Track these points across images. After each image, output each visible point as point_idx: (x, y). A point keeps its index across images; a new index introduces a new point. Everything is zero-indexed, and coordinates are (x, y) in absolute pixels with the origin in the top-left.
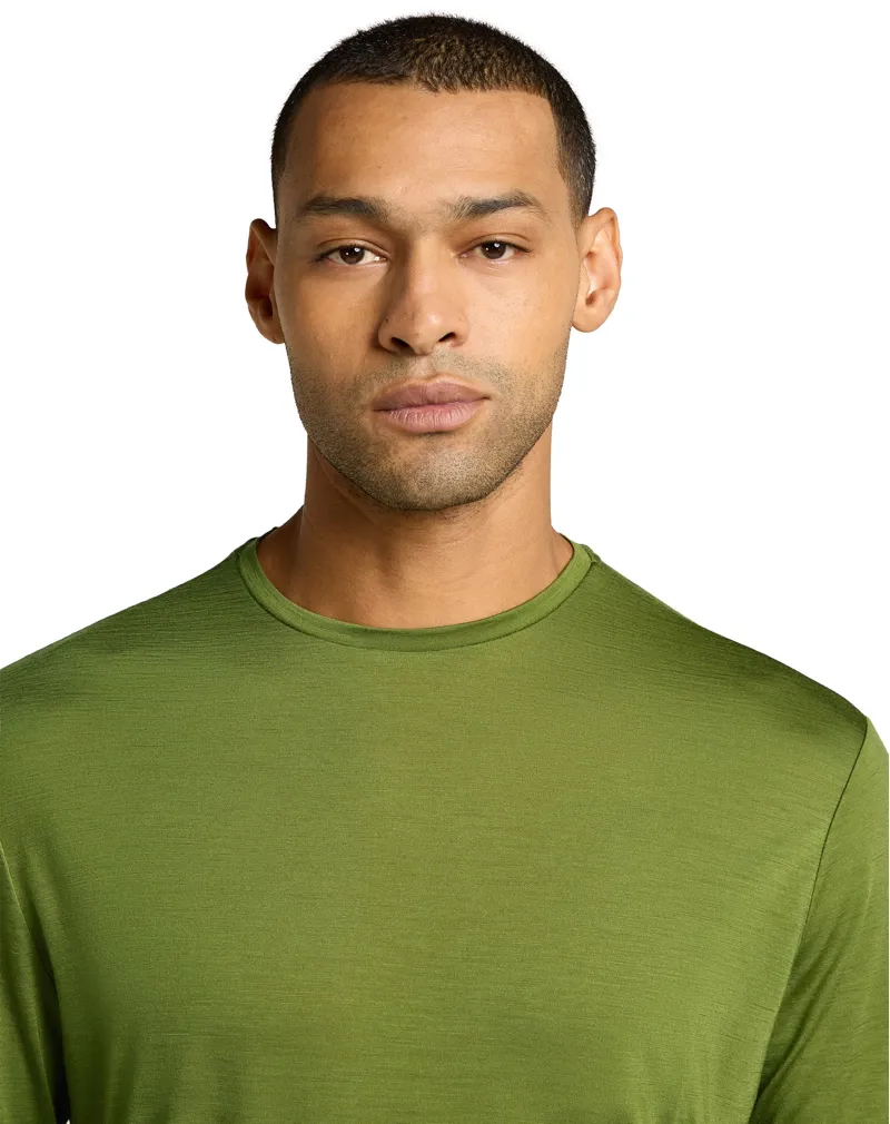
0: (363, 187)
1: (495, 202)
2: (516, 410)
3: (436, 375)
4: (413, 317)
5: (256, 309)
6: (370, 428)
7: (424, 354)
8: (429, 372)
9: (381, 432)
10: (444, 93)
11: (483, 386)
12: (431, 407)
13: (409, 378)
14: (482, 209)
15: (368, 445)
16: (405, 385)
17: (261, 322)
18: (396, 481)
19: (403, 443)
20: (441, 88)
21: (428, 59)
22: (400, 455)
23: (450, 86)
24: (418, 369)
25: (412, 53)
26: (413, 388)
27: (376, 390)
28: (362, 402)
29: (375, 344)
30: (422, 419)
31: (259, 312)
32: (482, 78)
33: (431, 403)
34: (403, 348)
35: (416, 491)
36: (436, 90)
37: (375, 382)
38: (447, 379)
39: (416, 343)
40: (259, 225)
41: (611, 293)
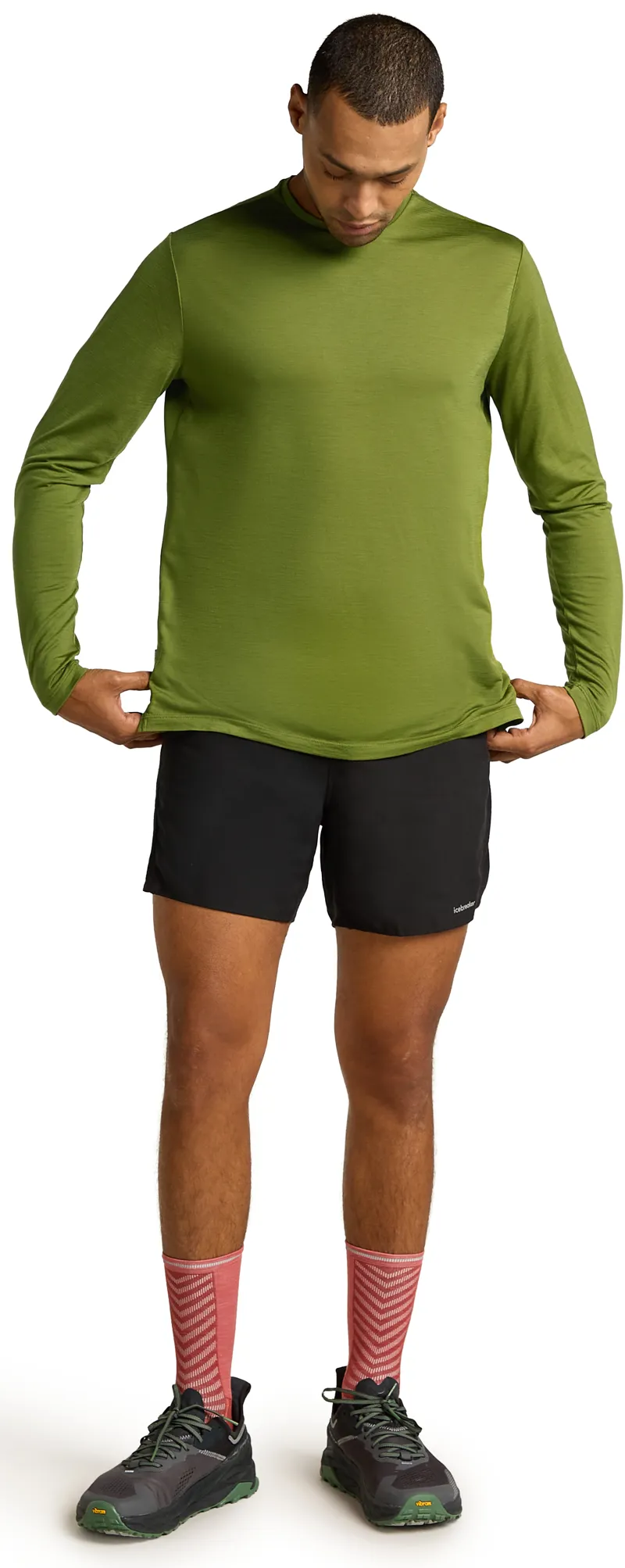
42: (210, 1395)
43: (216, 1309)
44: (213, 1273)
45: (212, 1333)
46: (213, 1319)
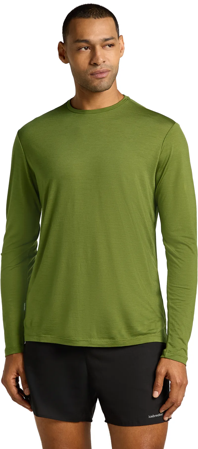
0: (86, 38)
1: (109, 39)
2: (114, 73)
3: (102, 68)
4: (98, 59)
5: (61, 58)
6: (90, 78)
7: (100, 65)
8: (100, 68)
9: (92, 78)
10: (97, 19)
11: (109, 69)
12: (101, 74)
13: (97, 69)
14: (106, 40)
15: (89, 81)
16: (96, 71)
17: (63, 60)
18: (95, 87)
19: (96, 80)
20: (96, 18)
21: (93, 13)
22: (96, 82)
23: (98, 18)
24: (99, 68)
25: (90, 12)
26: (98, 71)
27: (91, 71)
28: (88, 74)
29: (90, 64)
30: (100, 76)
31: (62, 58)
32: (103, 16)
33: (101, 73)
34: (96, 65)
35: (99, 88)
36: (96, 19)
37: (90, 70)
38: (104, 69)
39: (98, 64)
40: (61, 42)
41: (123, 50)
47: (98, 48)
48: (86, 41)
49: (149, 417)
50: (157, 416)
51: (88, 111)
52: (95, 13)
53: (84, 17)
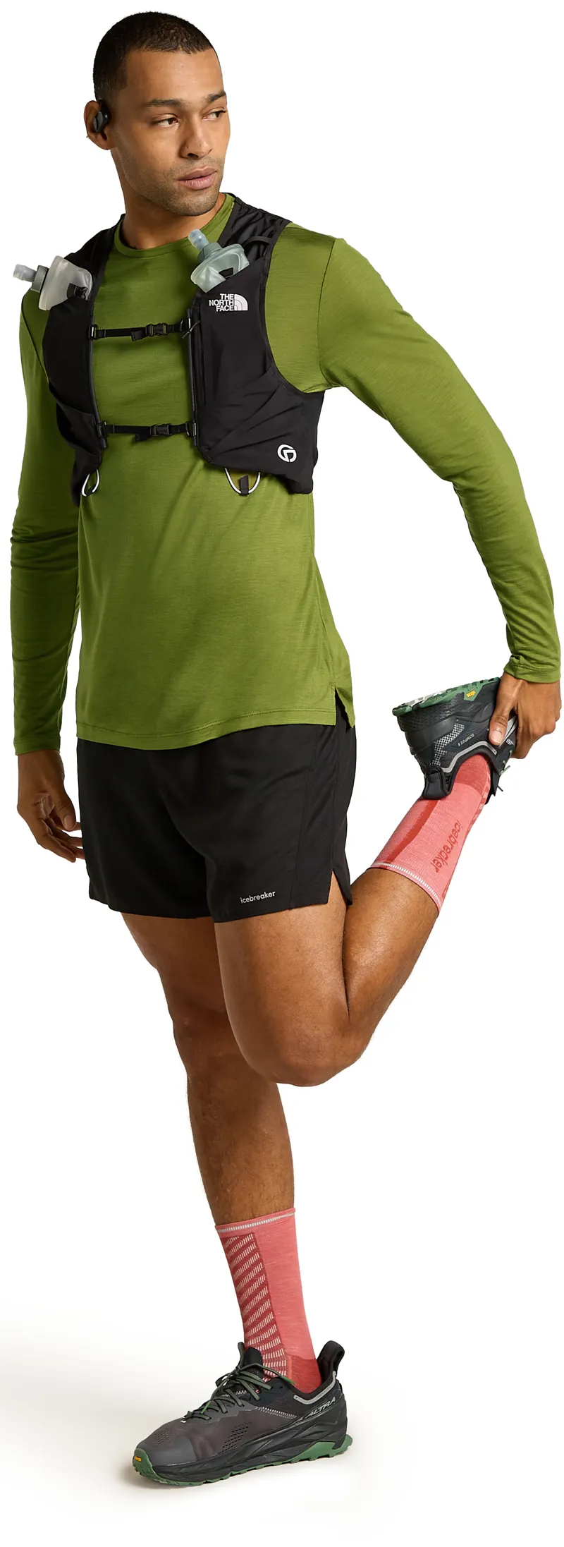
1: (216, 96)
4: (198, 144)
6: (176, 188)
7: (202, 157)
8: (202, 165)
9: (181, 188)
10: (192, 54)
11: (215, 167)
12: (200, 179)
13: (195, 168)
14: (213, 99)
15: (174, 193)
16: (194, 170)
17: (97, 140)
19: (189, 193)
20: (190, 52)
22: (187, 197)
23: (193, 50)
24: (198, 165)
25: (175, 38)
26: (197, 171)
27: (181, 173)
28: (174, 178)
29: (180, 155)
30: (199, 183)
31: (96, 136)
33: (201, 177)
34: (193, 157)
37: (181, 169)
38: (208, 167)
39: (199, 155)
42: (269, 1351)
43: (264, 1268)
44: (253, 1233)
45: (264, 1292)
46: (263, 1277)
47: (196, 118)
48: (175, 104)
49: (242, 901)
50: (258, 898)
51: (148, 250)
52: (185, 40)
53: (164, 49)
